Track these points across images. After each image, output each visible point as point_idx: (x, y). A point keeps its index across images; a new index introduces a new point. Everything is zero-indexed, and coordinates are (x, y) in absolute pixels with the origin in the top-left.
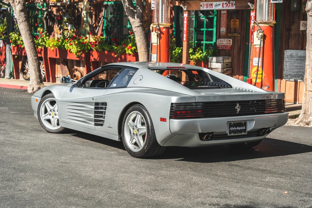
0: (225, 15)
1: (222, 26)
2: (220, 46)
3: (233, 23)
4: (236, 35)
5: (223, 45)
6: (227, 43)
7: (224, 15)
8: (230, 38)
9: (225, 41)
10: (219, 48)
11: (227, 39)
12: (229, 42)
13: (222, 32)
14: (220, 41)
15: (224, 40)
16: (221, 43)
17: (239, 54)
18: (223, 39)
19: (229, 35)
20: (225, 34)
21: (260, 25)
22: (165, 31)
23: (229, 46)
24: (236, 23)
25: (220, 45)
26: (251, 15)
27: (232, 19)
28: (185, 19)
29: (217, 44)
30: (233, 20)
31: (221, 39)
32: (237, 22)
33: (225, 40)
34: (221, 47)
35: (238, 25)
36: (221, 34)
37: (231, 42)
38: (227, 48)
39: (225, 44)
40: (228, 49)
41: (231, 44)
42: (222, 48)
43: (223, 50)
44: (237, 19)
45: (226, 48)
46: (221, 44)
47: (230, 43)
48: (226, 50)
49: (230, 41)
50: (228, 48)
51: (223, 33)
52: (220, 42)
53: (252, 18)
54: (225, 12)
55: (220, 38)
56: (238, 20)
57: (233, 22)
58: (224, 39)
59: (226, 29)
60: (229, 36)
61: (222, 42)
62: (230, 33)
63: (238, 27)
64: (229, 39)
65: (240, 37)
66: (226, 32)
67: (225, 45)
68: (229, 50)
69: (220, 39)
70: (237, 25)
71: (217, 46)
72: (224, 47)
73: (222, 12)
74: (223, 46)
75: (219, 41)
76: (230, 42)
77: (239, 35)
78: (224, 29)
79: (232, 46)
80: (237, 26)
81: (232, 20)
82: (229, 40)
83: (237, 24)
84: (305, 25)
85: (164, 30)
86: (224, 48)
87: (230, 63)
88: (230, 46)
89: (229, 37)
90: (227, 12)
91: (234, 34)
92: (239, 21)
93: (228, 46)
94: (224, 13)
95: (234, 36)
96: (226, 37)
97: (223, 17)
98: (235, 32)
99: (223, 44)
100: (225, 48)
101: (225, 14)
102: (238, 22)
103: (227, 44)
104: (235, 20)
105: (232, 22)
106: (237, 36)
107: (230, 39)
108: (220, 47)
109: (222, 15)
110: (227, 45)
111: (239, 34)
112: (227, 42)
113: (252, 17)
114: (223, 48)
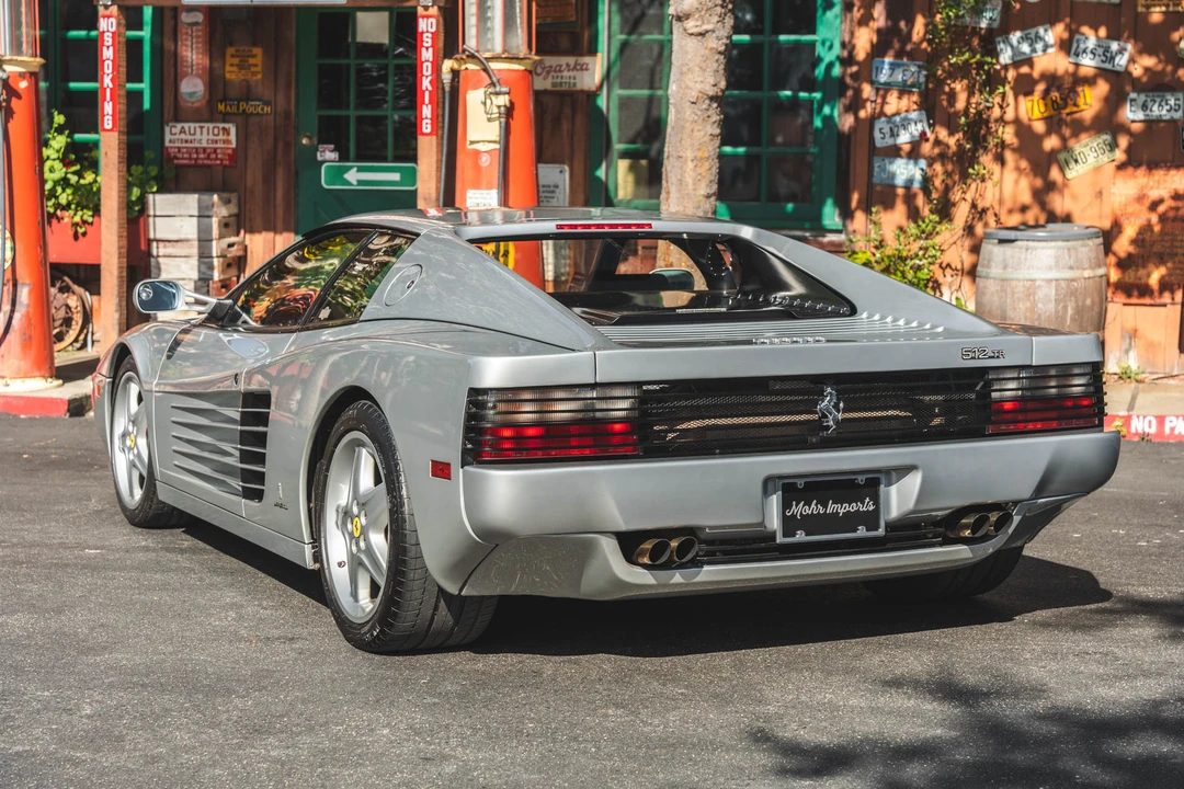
0: (198, 31)
1: (186, 75)
2: (179, 151)
3: (236, 61)
4: (252, 110)
5: (197, 149)
6: (216, 142)
7: (194, 28)
8: (224, 121)
9: (205, 130)
10: (177, 158)
11: (211, 125)
12: (221, 137)
13: (186, 97)
14: (183, 131)
15: (198, 130)
16: (186, 141)
17: (269, 179)
18: (192, 125)
19: (221, 107)
20: (204, 102)
21: (494, 66)
22: (27, 88)
23: (224, 154)
24: (251, 61)
25: (179, 148)
26: (420, 30)
27: (231, 44)
28: (108, 40)
29: (167, 144)
30: (237, 51)
31: (186, 125)
32: (254, 56)
33: (202, 128)
34: (185, 156)
35: (259, 69)
36: (182, 104)
37: (233, 137)
38: (217, 159)
39: (204, 145)
40: (219, 162)
41: (234, 146)
42: (190, 159)
43: (196, 166)
44: (255, 44)
45: (208, 158)
46: (184, 145)
47: (229, 142)
48: (209, 166)
49: (226, 131)
50: (221, 160)
51: (193, 100)
52: (183, 136)
53: (425, 39)
54: (200, 17)
55: (177, 120)
56: (258, 51)
57: (237, 56)
58: (197, 125)
59: (205, 84)
60: (221, 112)
61: (189, 137)
62: (224, 100)
63: (259, 76)
64: (221, 125)
65: (272, 117)
66: (207, 97)
67: (204, 149)
68: (225, 166)
69: (179, 126)
70: (253, 69)
71: (169, 154)
72: (202, 156)
73: (185, 18)
74: (197, 152)
75: (174, 130)
76: (228, 134)
77: (267, 109)
78: (195, 86)
79: (233, 150)
80: (254, 74)
81: (231, 50)
82: (224, 129)
83: (256, 66)
84: (548, 73)
85: (23, 84)
86: (200, 162)
87: (233, 219)
88: (230, 151)
89: (221, 117)
90: (205, 16)
91: (243, 105)
92: (265, 53)
93: (219, 151)
94: (194, 20)
95: (244, 110)
96: (209, 113)
97: (191, 36)
98: (247, 99)
99: (197, 145)
100: (206, 162)
101: (196, 24)
102: (258, 57)
103: (215, 146)
104: (247, 49)
105: (232, 56)
106: (258, 114)
107: (227, 126)
108: (180, 155)
109: (183, 30)
110: (215, 149)
111: (267, 103)
112: (211, 137)
113: (425, 35)
114: (196, 159)
